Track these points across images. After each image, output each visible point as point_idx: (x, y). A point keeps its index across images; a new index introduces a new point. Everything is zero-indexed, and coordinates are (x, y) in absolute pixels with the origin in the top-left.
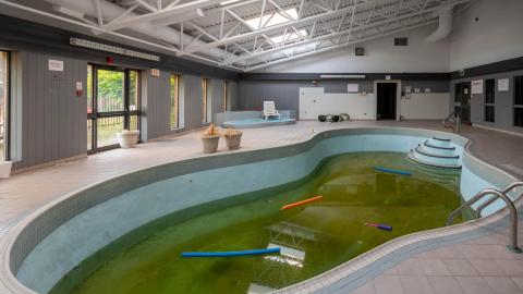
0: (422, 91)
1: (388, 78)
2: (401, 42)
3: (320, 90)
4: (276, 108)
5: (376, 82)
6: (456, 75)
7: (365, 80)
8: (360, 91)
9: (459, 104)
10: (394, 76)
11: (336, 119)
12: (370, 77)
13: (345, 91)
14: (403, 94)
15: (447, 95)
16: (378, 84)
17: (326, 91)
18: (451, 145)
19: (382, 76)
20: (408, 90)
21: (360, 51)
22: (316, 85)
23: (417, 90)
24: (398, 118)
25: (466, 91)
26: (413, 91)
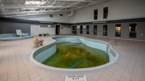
0: (66, 27)
1: (59, 24)
2: (61, 15)
3: (39, 26)
4: (22, 32)
5: (55, 25)
6: (73, 24)
8: (51, 27)
9: (74, 30)
10: (60, 23)
11: (45, 35)
12: (54, 23)
13: (47, 27)
14: (62, 28)
15: (70, 29)
17: (41, 27)
19: (57, 23)
20: (63, 27)
21: (51, 16)
22: (37, 25)
23: (65, 27)
24: (60, 34)
25: (75, 28)
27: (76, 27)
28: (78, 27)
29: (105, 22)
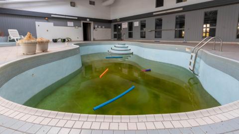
0: (102, 27)
1: (88, 20)
2: (92, 3)
3: (51, 24)
5: (82, 22)
6: (115, 20)
7: (77, 20)
8: (75, 26)
9: (116, 33)
10: (91, 19)
11: (64, 41)
12: (80, 19)
13: (66, 26)
14: (94, 28)
15: (110, 29)
16: (83, 23)
17: (54, 25)
18: (126, 46)
19: (85, 19)
20: (96, 27)
21: (73, 4)
22: (48, 21)
23: (100, 27)
24: (92, 39)
25: (119, 27)
26: (98, 27)
27: (120, 25)
28: (125, 25)
29: (181, 9)
